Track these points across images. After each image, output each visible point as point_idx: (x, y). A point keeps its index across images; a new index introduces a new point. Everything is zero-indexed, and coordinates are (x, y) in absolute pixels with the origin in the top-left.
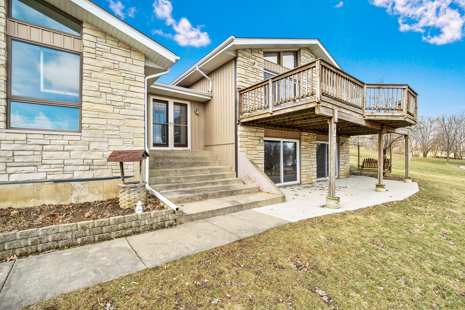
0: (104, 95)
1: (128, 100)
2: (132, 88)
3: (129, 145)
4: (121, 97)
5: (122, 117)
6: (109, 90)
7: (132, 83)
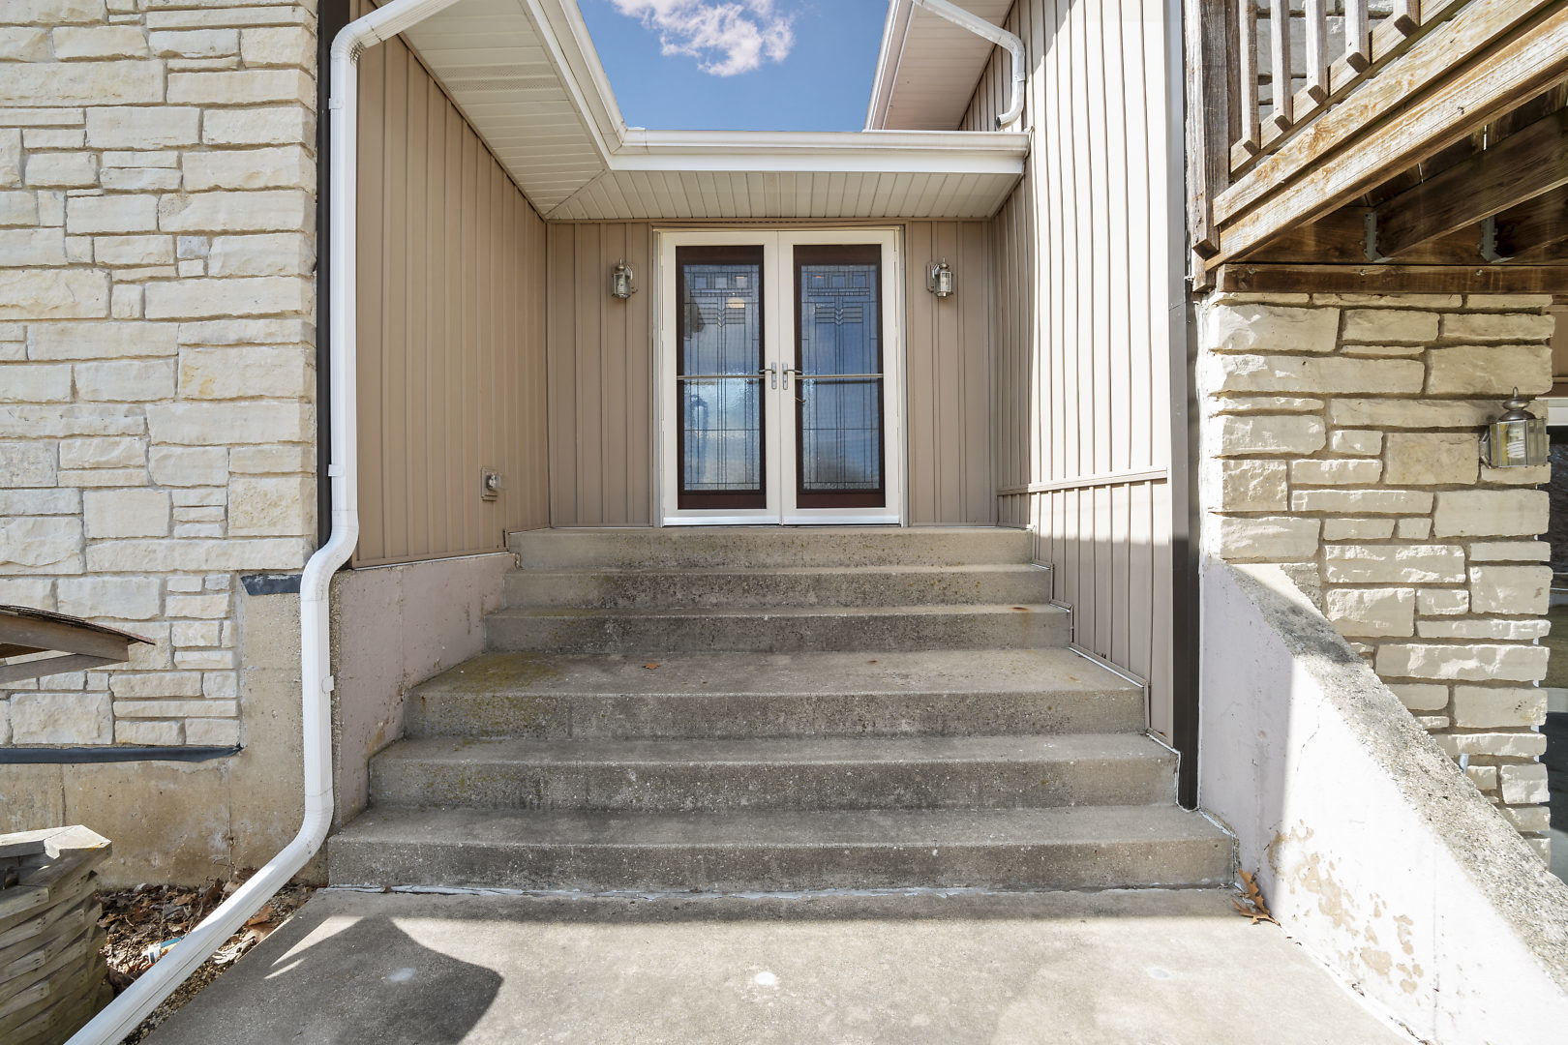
0: (51, 208)
1: (194, 214)
2: (222, 124)
3: (205, 530)
4: (153, 199)
5: (162, 337)
6: (76, 168)
7: (219, 87)
